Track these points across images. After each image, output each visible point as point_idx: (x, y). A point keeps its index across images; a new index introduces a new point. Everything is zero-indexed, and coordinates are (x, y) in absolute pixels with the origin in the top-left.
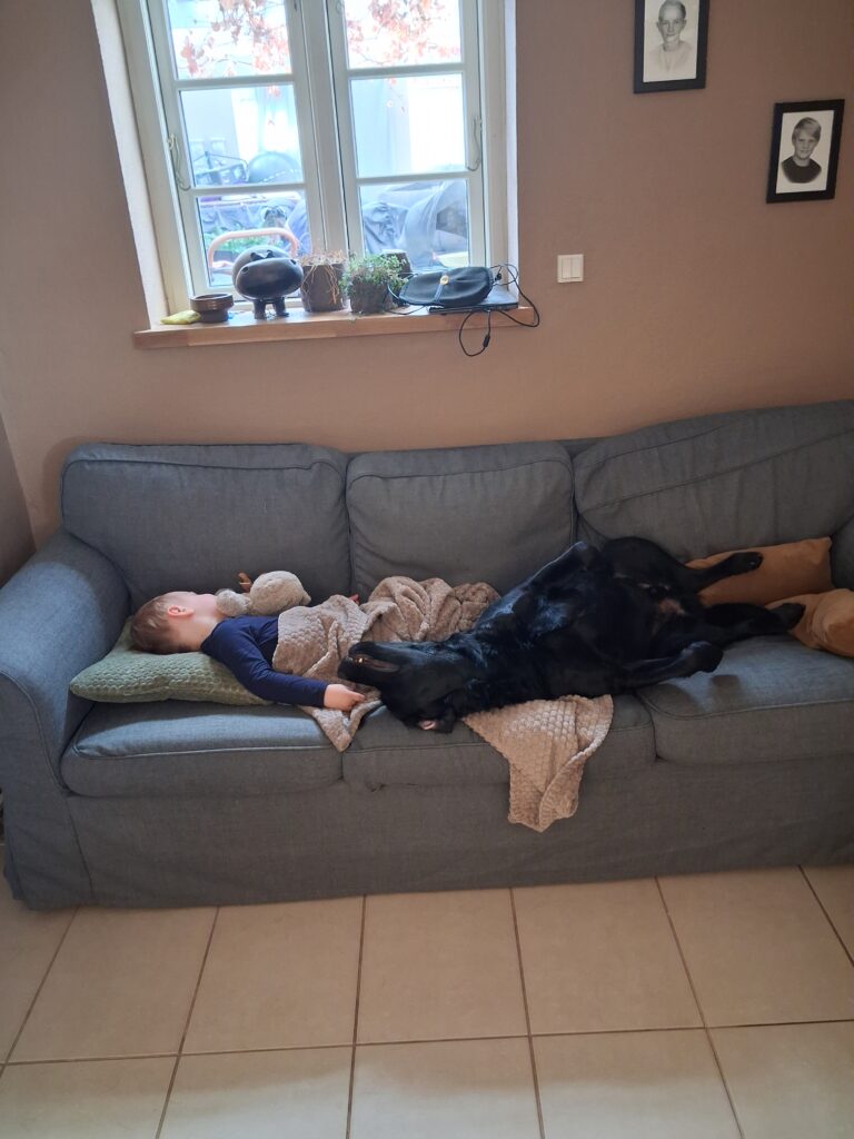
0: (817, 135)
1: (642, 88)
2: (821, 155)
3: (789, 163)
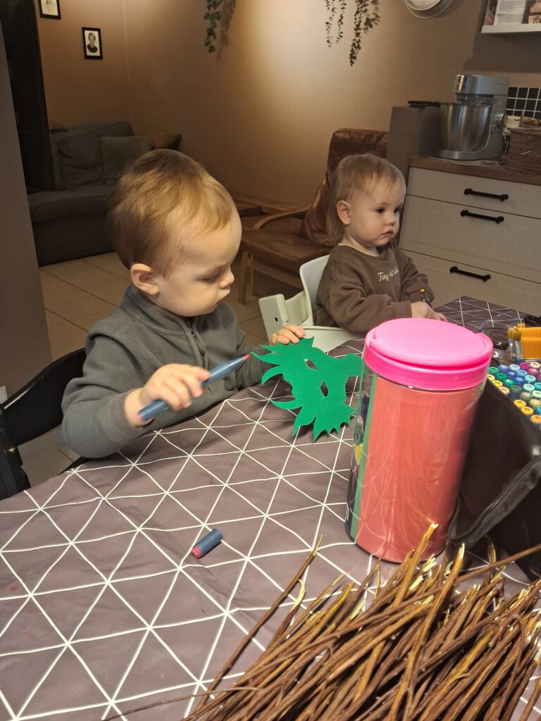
0: (95, 38)
1: (43, 16)
2: (97, 44)
3: (89, 46)
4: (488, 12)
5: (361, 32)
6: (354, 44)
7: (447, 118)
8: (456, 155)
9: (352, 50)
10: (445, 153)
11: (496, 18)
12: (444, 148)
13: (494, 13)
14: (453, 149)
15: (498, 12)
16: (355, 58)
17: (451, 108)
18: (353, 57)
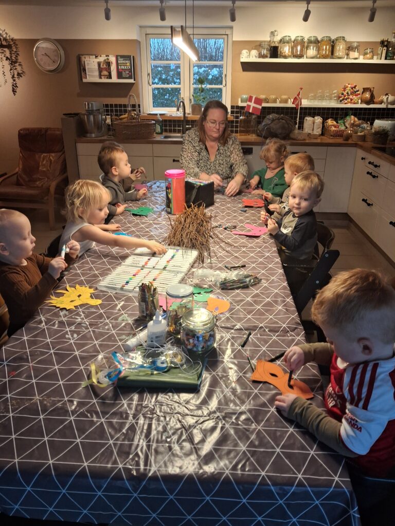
4: (83, 74)
5: (16, 79)
6: (13, 85)
7: (85, 121)
8: (93, 135)
9: (13, 88)
10: (88, 135)
11: (87, 76)
12: (87, 133)
13: (86, 74)
14: (91, 133)
15: (87, 73)
16: (16, 92)
17: (86, 116)
18: (14, 91)
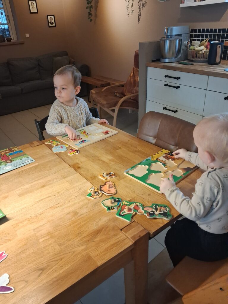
0: (52, 19)
1: (31, 13)
2: (53, 21)
3: (50, 22)
5: (141, 9)
6: (139, 14)
8: (167, 61)
9: (139, 17)
10: (163, 60)
16: (140, 20)
